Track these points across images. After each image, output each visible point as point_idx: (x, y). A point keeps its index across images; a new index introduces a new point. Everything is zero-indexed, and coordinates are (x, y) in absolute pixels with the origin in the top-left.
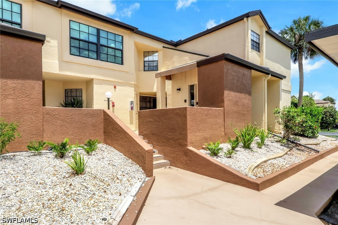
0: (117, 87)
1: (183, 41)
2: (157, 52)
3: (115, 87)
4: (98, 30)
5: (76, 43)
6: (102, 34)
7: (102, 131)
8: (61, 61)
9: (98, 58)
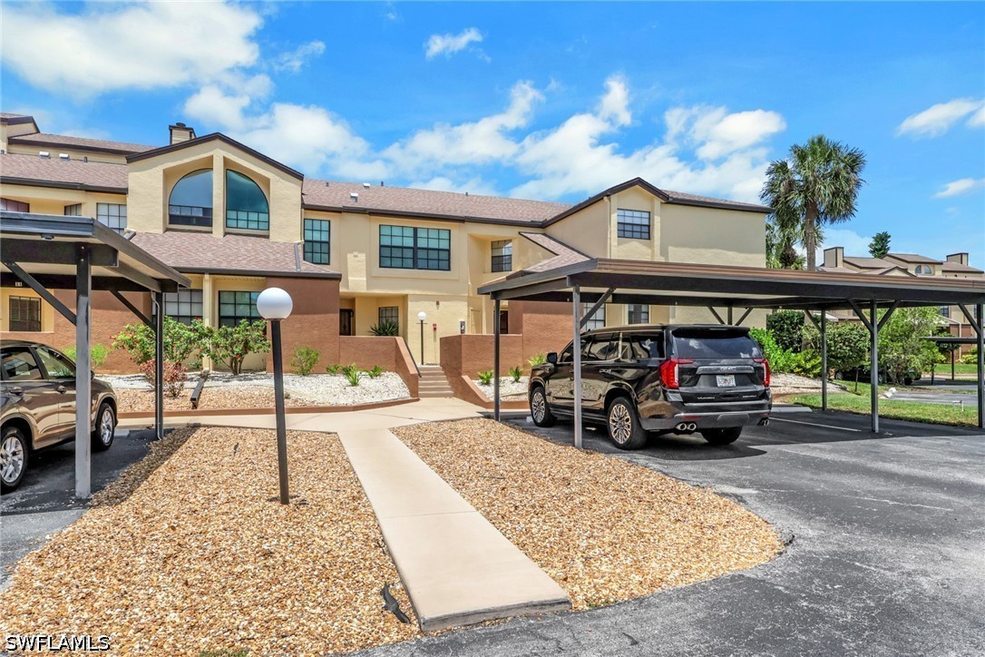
0: (441, 303)
1: (550, 220)
2: (510, 241)
3: (438, 303)
4: (415, 230)
5: (387, 252)
6: (421, 234)
7: (393, 360)
8: (371, 278)
9: (415, 266)
